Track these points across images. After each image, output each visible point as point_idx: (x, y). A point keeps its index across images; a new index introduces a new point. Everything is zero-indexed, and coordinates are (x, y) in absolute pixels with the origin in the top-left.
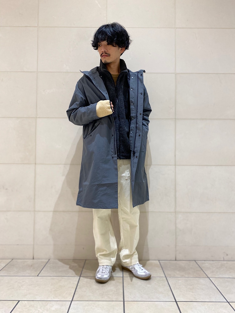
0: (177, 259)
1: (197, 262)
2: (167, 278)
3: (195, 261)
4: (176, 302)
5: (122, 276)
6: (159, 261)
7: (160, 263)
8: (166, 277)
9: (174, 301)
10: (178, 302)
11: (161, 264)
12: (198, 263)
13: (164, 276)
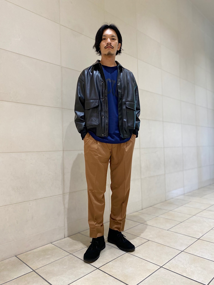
0: (65, 237)
1: (80, 233)
2: (73, 254)
3: (79, 233)
4: (98, 269)
5: (32, 271)
6: (51, 243)
7: (53, 244)
8: (71, 254)
9: (96, 269)
10: (99, 268)
11: (55, 245)
12: (83, 234)
13: (70, 254)
